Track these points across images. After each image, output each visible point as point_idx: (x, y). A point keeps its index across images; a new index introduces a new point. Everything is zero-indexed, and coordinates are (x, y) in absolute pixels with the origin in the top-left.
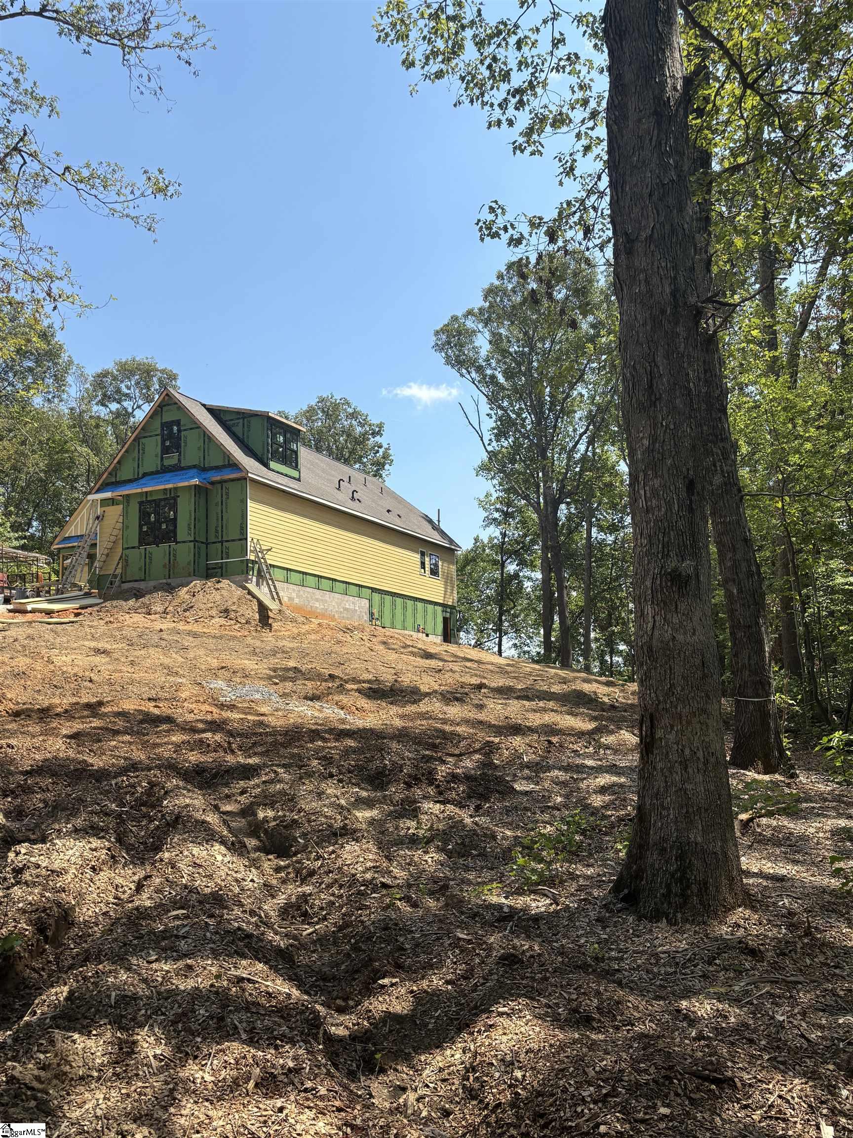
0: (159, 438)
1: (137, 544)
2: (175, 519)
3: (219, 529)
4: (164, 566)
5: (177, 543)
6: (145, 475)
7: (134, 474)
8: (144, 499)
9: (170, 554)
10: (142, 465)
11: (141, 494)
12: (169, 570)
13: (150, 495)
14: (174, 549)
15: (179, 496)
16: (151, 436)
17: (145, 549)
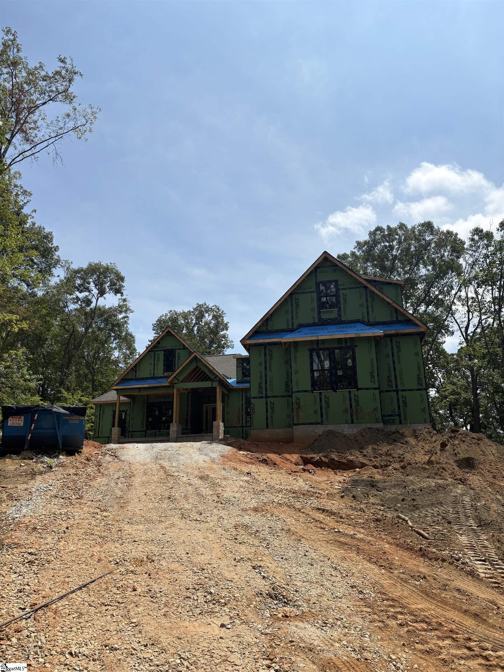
0: (315, 295)
1: (309, 388)
2: (354, 366)
3: (393, 378)
4: (346, 411)
5: (358, 389)
6: (301, 326)
7: (288, 324)
8: (315, 347)
9: (350, 399)
10: (297, 318)
11: (311, 342)
12: (352, 416)
13: (322, 343)
14: (355, 395)
15: (356, 346)
16: (305, 293)
17: (320, 393)
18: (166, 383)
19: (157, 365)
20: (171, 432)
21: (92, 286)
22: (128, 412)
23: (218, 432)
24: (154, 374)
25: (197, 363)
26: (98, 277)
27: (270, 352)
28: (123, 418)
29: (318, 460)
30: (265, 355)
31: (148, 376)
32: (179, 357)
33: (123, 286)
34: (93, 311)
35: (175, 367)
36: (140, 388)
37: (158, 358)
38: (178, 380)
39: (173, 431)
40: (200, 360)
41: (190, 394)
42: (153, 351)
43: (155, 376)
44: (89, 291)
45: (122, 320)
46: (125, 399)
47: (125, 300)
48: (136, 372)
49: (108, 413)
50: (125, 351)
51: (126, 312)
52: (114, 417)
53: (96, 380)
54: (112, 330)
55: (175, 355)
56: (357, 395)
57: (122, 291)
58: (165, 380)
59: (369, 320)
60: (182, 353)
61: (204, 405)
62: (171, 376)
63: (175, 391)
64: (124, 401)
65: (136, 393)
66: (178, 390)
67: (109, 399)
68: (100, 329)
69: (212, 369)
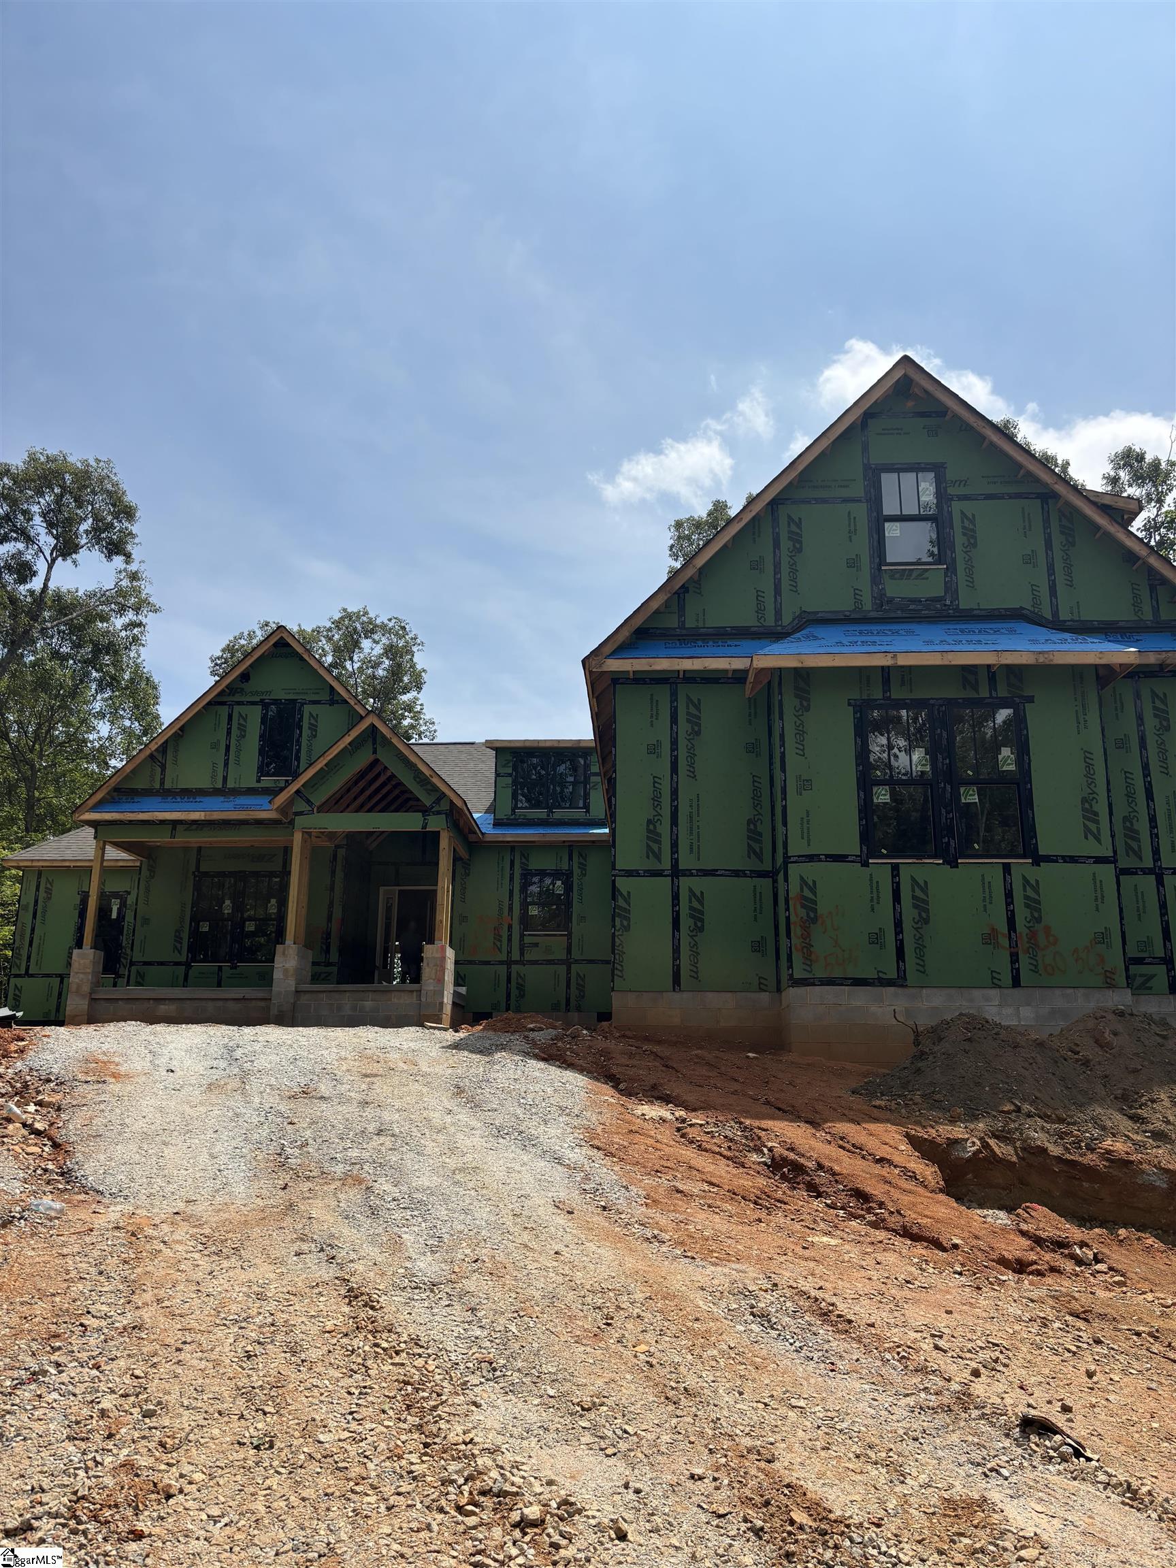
2: (1023, 774)
4: (990, 938)
5: (1038, 860)
6: (810, 619)
7: (760, 610)
8: (878, 694)
9: (1009, 895)
10: (795, 589)
11: (862, 673)
12: (1014, 958)
13: (903, 684)
14: (1026, 882)
15: (1031, 699)
16: (824, 501)
17: (895, 868)
18: (266, 810)
19: (239, 750)
20: (277, 975)
21: (38, 526)
22: (131, 900)
23: (441, 981)
24: (225, 779)
25: (375, 752)
26: (59, 499)
27: (692, 710)
28: (114, 915)
29: (979, 1151)
30: (674, 720)
31: (205, 784)
32: (313, 728)
33: (131, 534)
34: (39, 599)
35: (298, 759)
36: (175, 823)
37: (242, 729)
38: (308, 802)
39: (286, 971)
40: (387, 742)
41: (341, 853)
42: (223, 703)
43: (230, 784)
44: (29, 540)
45: (123, 634)
46: (123, 855)
47: (134, 577)
48: (163, 768)
49: (65, 896)
50: (127, 723)
51: (137, 609)
52: (82, 914)
53: (39, 800)
54: (93, 662)
55: (301, 719)
56: (1033, 882)
57: (129, 548)
58: (263, 800)
59: (1055, 613)
60: (326, 717)
61: (382, 889)
62: (282, 790)
63: (298, 838)
64: (121, 864)
65: (161, 839)
66: (307, 834)
67: (68, 855)
68: (55, 655)
69: (427, 772)
